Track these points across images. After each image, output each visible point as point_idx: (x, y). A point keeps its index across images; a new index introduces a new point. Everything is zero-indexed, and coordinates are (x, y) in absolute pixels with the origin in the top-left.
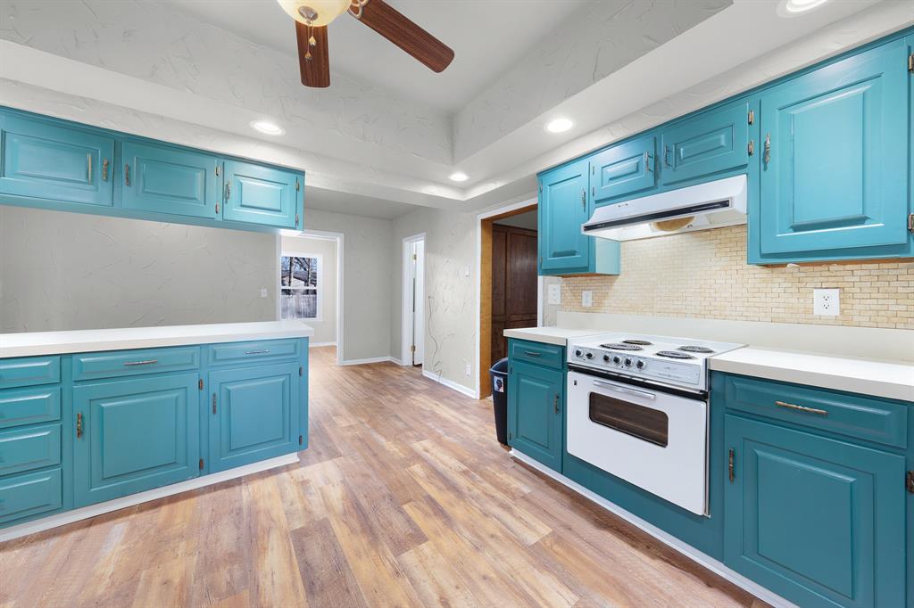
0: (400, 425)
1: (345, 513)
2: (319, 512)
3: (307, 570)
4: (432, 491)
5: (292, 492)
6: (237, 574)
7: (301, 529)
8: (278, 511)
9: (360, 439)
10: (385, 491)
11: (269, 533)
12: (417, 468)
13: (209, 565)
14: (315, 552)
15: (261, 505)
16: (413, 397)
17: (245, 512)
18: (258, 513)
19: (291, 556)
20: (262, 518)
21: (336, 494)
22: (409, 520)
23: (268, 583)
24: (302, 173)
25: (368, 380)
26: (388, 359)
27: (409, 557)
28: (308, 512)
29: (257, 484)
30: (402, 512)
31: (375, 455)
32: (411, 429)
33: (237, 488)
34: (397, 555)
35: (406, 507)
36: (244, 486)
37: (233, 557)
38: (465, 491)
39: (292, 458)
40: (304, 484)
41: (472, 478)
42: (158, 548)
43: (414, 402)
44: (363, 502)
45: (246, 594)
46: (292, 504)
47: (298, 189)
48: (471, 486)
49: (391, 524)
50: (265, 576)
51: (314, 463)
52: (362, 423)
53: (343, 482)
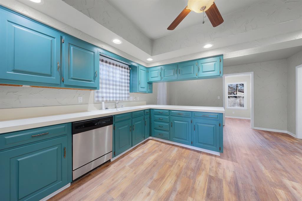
0: (278, 166)
1: (230, 183)
2: (220, 176)
3: (209, 189)
5: (214, 164)
6: (192, 175)
7: (213, 176)
8: (208, 166)
9: (249, 161)
10: (254, 188)
11: (203, 170)
13: (187, 168)
14: (214, 186)
15: (204, 162)
16: (297, 157)
17: (199, 161)
18: (202, 163)
19: (206, 181)
20: (203, 165)
21: (229, 175)
23: (198, 183)
24: (222, 55)
25: (266, 138)
26: (286, 132)
28: (216, 173)
29: (205, 156)
31: (255, 171)
32: (287, 172)
33: (200, 154)
36: (201, 154)
37: (192, 170)
39: (218, 154)
40: (219, 164)
42: (180, 157)
43: (297, 160)
44: (240, 185)
45: (192, 181)
46: (212, 167)
47: (220, 62)
50: (198, 181)
51: (225, 159)
52: (253, 155)
53: (234, 172)
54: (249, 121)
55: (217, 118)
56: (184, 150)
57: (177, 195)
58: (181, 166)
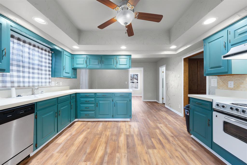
0: (155, 118)
1: (137, 135)
2: (132, 133)
3: (128, 143)
4: (161, 138)
5: (128, 127)
6: (116, 138)
7: (128, 135)
8: (124, 129)
9: (144, 120)
10: (148, 133)
11: (122, 133)
12: (157, 131)
13: (112, 135)
14: (130, 140)
15: (122, 127)
16: (161, 112)
17: (119, 128)
18: (121, 128)
19: (125, 139)
20: (121, 130)
21: (136, 130)
22: (152, 142)
23: (120, 142)
24: (131, 55)
25: (149, 105)
26: (156, 101)
27: (150, 151)
28: (130, 132)
29: (121, 123)
30: (151, 140)
31: (147, 124)
32: (158, 120)
33: (118, 123)
34: (147, 149)
35: (152, 139)
36: (119, 123)
37: (116, 135)
38: (171, 141)
39: (129, 120)
40: (130, 126)
41: (174, 139)
42: (105, 129)
43: (161, 114)
44: (142, 134)
45: (117, 142)
46: (127, 129)
47: (130, 59)
48: (173, 140)
49: (147, 141)
51: (133, 122)
52: (145, 116)
53: (138, 128)
54: (141, 97)
55: (129, 96)
56: (107, 123)
57: (109, 156)
58: (107, 135)
